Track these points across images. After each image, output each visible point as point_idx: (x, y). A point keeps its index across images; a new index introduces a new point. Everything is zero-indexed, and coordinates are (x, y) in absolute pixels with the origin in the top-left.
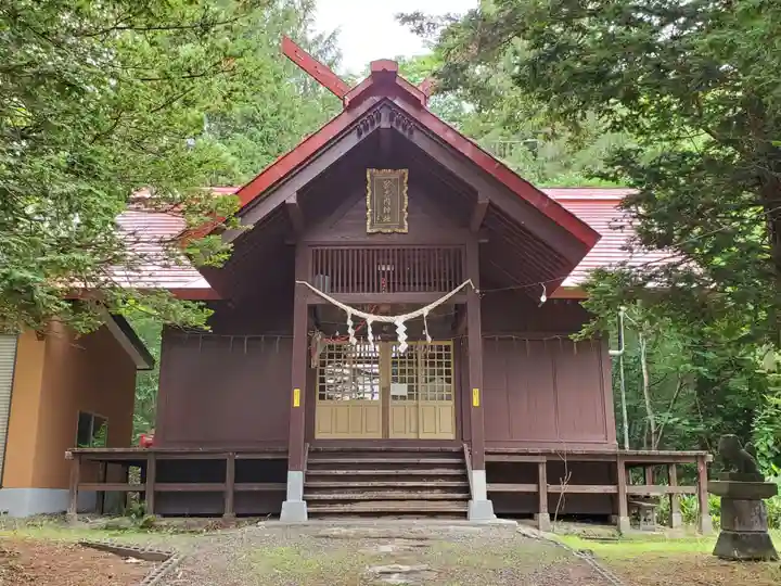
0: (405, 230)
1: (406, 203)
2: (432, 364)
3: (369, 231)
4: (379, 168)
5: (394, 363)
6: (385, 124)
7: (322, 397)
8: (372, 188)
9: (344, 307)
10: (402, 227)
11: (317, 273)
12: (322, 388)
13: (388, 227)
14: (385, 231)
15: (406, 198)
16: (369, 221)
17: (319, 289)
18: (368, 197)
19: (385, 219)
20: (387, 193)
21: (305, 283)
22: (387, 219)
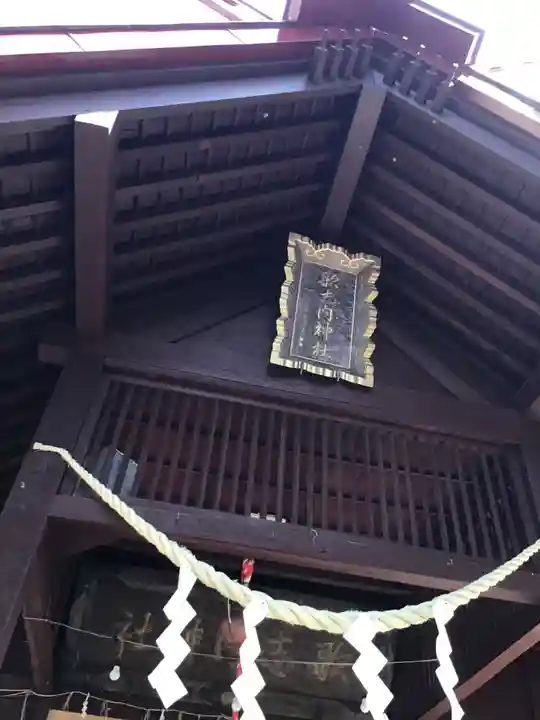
0: (368, 381)
1: (372, 325)
3: (275, 359)
4: (317, 240)
10: (359, 371)
11: (107, 442)
13: (324, 366)
17: (103, 481)
18: (284, 289)
19: (317, 348)
20: (326, 295)
21: (65, 455)
22: (321, 351)
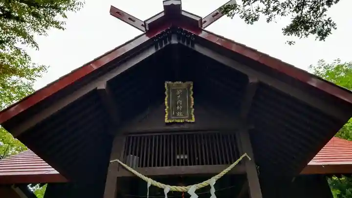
0: (193, 120)
1: (193, 102)
3: (166, 121)
4: (173, 81)
6: (174, 41)
8: (169, 93)
9: (145, 178)
10: (190, 118)
13: (180, 119)
14: (178, 121)
15: (192, 99)
16: (167, 115)
17: (129, 166)
18: (166, 99)
19: (178, 114)
20: (179, 97)
21: (118, 161)
22: (179, 114)
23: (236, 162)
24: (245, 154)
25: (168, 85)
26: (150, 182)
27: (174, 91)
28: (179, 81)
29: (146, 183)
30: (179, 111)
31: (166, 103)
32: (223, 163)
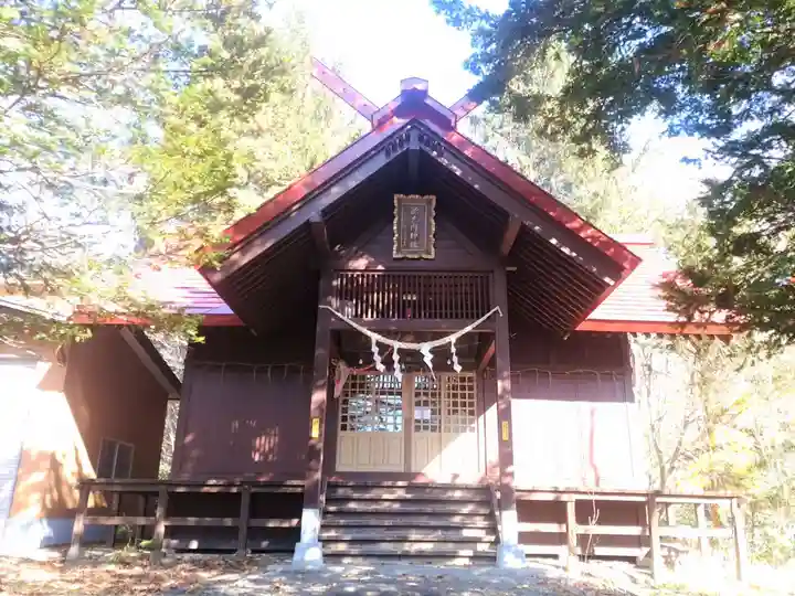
0: (432, 256)
2: (455, 396)
3: (394, 255)
4: (407, 194)
5: (417, 395)
6: (414, 146)
7: (344, 428)
8: (399, 214)
9: (369, 333)
12: (344, 419)
13: (416, 252)
14: (410, 256)
15: (433, 224)
16: (395, 246)
18: (395, 222)
19: (412, 245)
20: (414, 218)
22: (414, 245)
23: (485, 317)
24: (497, 308)
25: (399, 200)
26: (375, 337)
27: (408, 210)
28: (415, 194)
29: (368, 339)
30: (413, 240)
31: (395, 228)
32: (467, 317)
